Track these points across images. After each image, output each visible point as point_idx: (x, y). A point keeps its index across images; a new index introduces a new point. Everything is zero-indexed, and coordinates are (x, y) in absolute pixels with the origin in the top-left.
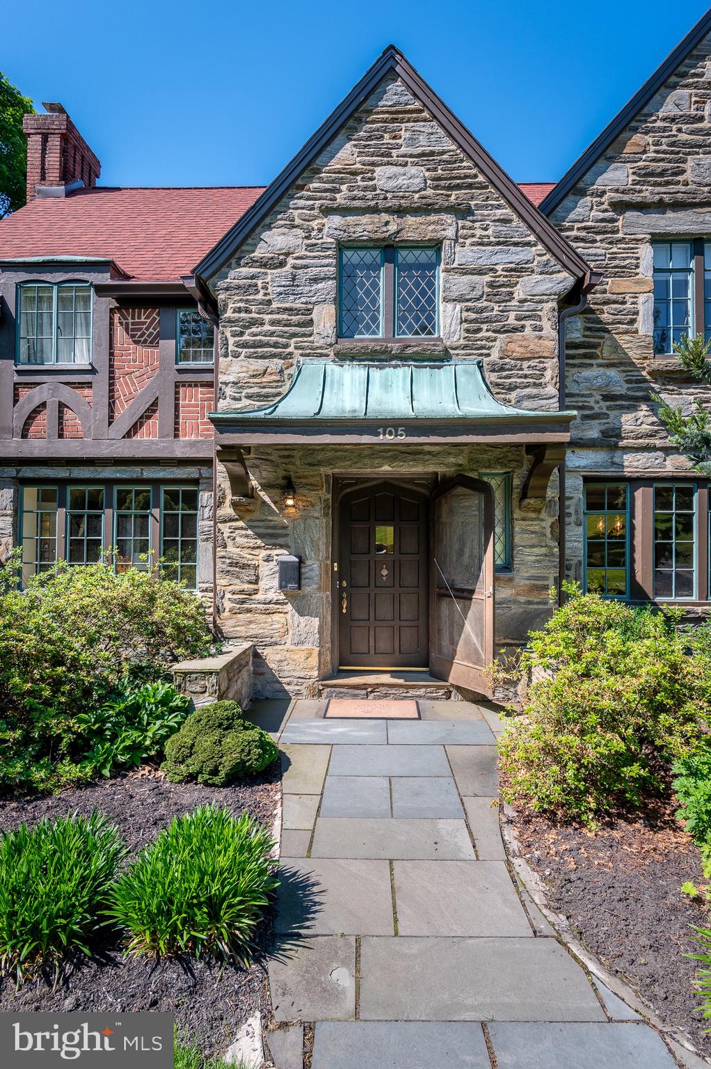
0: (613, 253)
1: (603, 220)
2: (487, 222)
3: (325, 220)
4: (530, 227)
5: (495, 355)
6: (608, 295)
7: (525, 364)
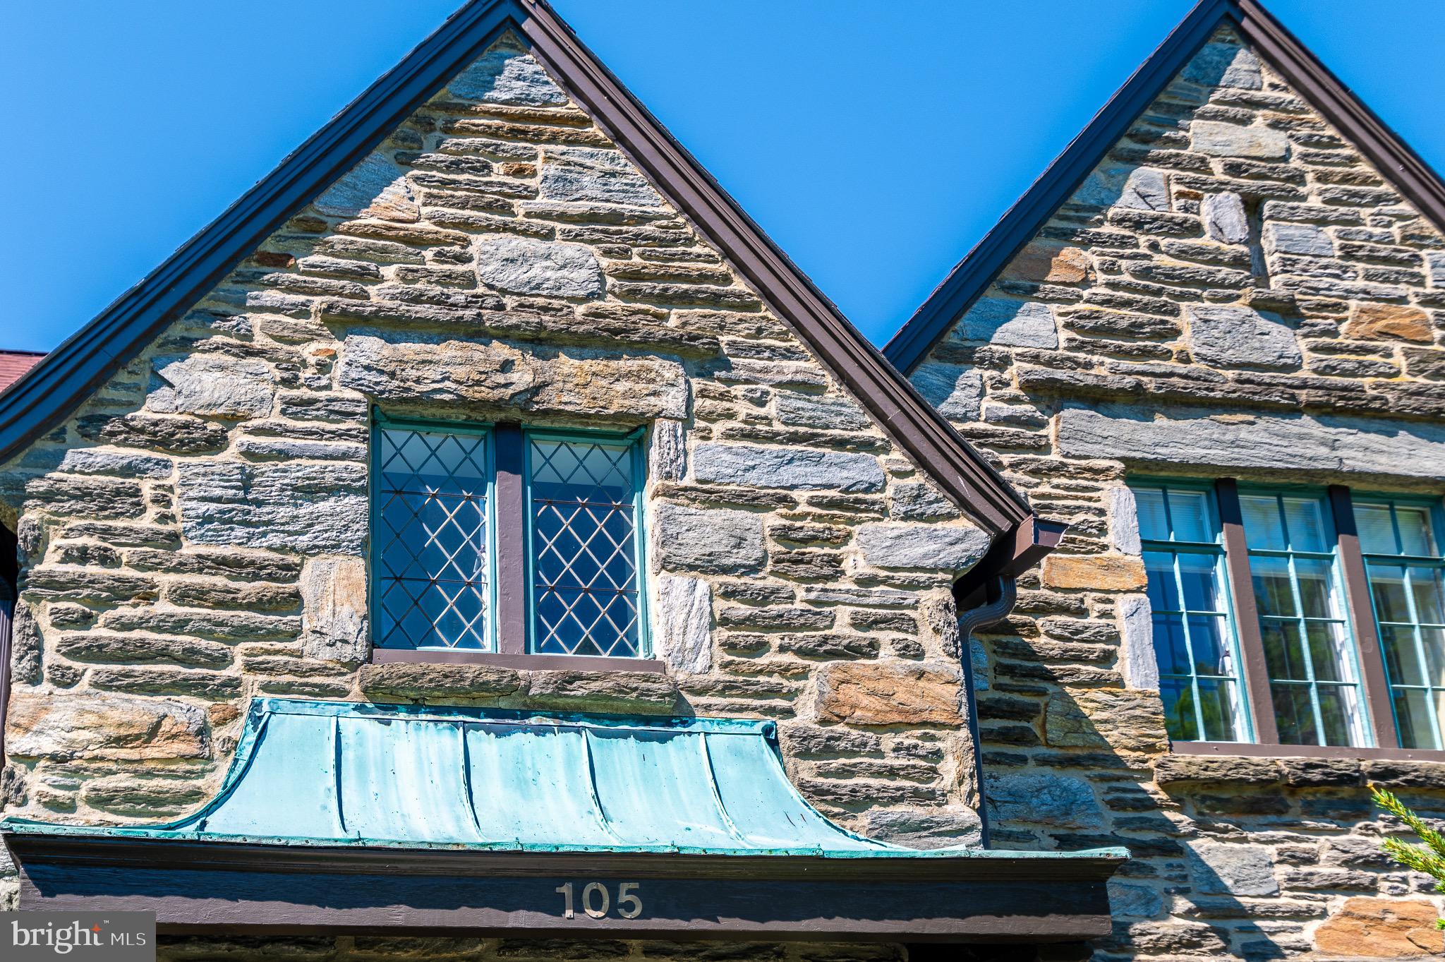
0: (1043, 496)
1: (1010, 420)
2: (764, 387)
3: (337, 345)
4: (870, 406)
5: (806, 715)
6: (1044, 593)
7: (889, 741)
